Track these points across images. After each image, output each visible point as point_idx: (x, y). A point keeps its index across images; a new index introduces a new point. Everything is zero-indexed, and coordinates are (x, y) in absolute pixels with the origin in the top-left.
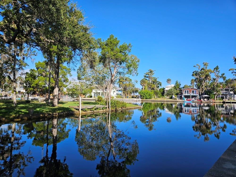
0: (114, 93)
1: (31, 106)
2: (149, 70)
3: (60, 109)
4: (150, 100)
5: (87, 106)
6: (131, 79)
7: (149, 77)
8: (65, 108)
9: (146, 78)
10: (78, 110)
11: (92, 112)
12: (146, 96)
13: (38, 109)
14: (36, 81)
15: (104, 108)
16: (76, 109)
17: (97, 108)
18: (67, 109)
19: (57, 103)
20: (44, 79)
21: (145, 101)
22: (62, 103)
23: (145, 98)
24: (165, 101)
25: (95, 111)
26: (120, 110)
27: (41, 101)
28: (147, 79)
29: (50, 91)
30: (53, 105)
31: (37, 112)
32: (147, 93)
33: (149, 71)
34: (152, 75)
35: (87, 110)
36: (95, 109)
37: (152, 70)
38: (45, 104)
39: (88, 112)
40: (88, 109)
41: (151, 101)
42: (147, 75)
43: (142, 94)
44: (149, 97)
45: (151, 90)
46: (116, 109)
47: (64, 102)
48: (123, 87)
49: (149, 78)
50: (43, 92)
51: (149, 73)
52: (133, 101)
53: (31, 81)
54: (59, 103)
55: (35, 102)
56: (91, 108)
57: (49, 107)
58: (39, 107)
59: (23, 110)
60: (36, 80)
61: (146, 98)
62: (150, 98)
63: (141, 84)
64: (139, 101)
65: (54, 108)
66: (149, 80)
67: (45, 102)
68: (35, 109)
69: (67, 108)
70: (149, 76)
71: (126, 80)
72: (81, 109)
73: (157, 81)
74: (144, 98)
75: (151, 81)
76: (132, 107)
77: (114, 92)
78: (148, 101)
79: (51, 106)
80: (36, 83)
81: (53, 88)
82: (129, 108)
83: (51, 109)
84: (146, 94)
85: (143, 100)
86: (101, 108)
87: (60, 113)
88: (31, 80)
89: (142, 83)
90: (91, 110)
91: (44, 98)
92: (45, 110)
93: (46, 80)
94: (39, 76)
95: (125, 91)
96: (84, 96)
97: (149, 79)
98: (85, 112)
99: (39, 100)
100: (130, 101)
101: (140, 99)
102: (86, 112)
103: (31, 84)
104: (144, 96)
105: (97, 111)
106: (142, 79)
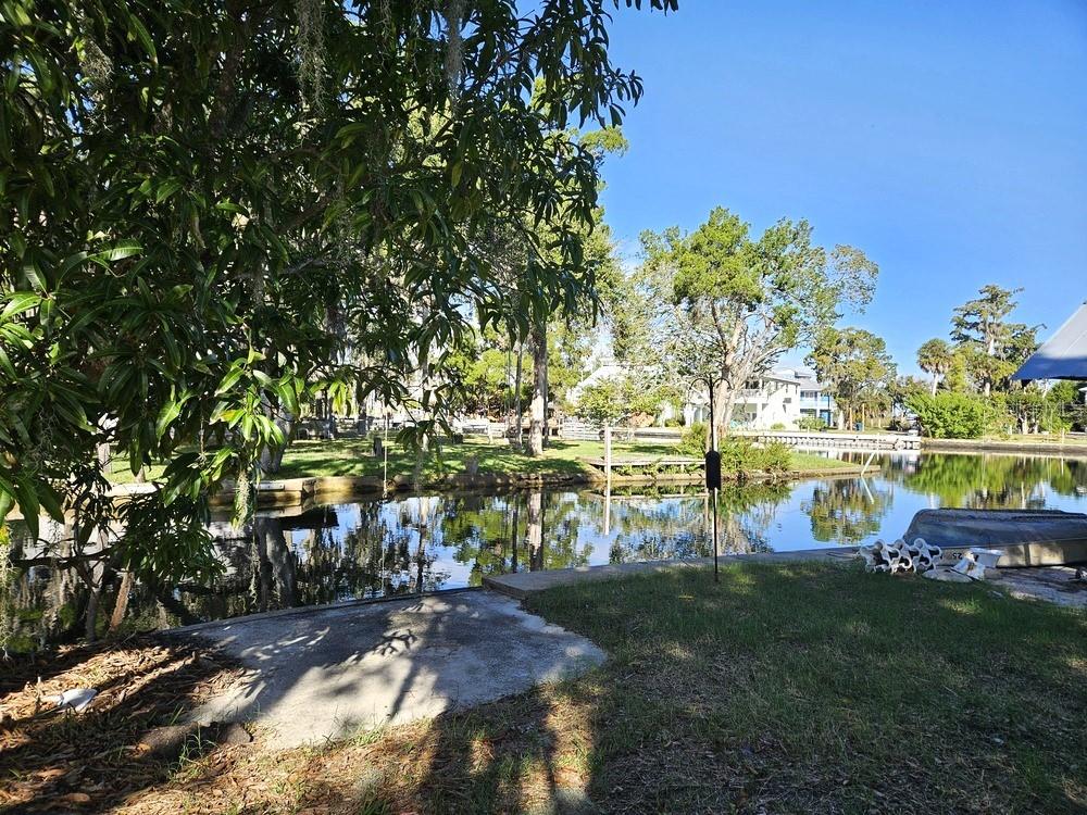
0: (787, 405)
1: (470, 451)
2: (983, 288)
3: (548, 464)
4: (969, 441)
5: (633, 458)
6: (879, 341)
7: (980, 326)
8: (565, 461)
9: (964, 332)
10: (603, 470)
11: (649, 480)
12: (945, 421)
13: (490, 462)
14: (479, 367)
15: (692, 468)
16: (597, 467)
17: (667, 466)
18: (571, 466)
19: (540, 446)
20: (503, 358)
21: (939, 446)
22: (561, 446)
23: (943, 431)
24: (1056, 451)
25: (660, 476)
26: (762, 477)
27: (495, 438)
28: (973, 333)
29: (522, 402)
30: (530, 453)
31: (489, 469)
32: (957, 408)
33: (987, 295)
34: (1000, 312)
35: (631, 471)
36: (660, 470)
37: (1001, 288)
38: (507, 447)
39: (635, 477)
40: (634, 466)
41: (977, 448)
42: (968, 313)
43: (923, 414)
44: (963, 429)
45: (991, 389)
46: (740, 472)
47: (566, 443)
48: (836, 377)
49: (984, 331)
50: (499, 408)
51: (987, 306)
52: (871, 444)
53: (462, 367)
54: (546, 444)
55: (479, 440)
56: (644, 464)
57: (517, 457)
58: (491, 457)
59: (453, 463)
60: (477, 362)
61: (949, 435)
62: (971, 434)
63: (922, 367)
64: (909, 445)
65: (532, 459)
66: (983, 342)
67: (506, 442)
68: (482, 460)
69: (572, 462)
70: (984, 322)
71: (851, 343)
72: (612, 467)
73: (1037, 342)
74: (933, 433)
75: (992, 344)
76: (815, 471)
77: (788, 401)
78: (957, 447)
79: (524, 455)
80: (477, 374)
81: (529, 394)
82: (801, 472)
83: (525, 463)
84: (947, 416)
85: (930, 440)
86: (682, 468)
87: (548, 475)
88: (464, 362)
89: (927, 357)
90: (645, 473)
91: (504, 427)
92: (507, 465)
93: (509, 364)
94: (487, 349)
95: (846, 396)
96: (652, 419)
97: (981, 334)
98: (624, 478)
99: (490, 433)
100: (859, 443)
101: (913, 436)
102: (629, 478)
103: (464, 377)
104: (936, 426)
105: (668, 476)
106: (927, 342)
